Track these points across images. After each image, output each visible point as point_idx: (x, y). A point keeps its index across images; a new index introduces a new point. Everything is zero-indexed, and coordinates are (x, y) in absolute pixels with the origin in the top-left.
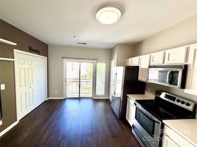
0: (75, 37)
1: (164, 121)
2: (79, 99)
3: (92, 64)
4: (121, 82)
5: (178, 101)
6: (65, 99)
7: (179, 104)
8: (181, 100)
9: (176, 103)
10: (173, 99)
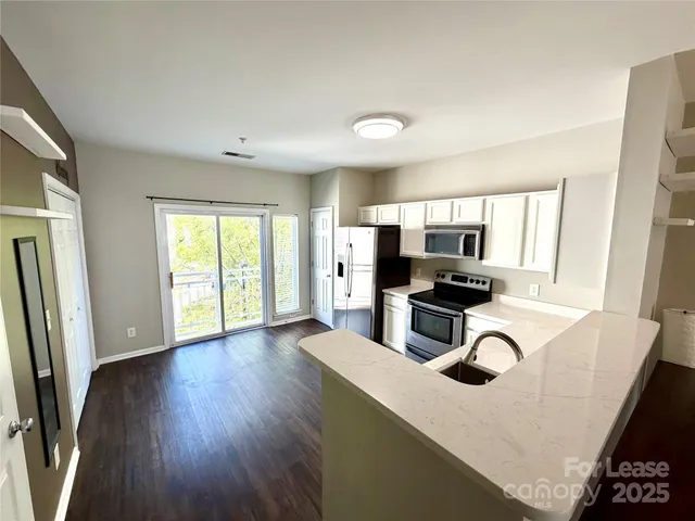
0: (243, 139)
1: (466, 311)
2: (222, 337)
3: (258, 219)
4: (371, 268)
5: (472, 281)
6: (172, 350)
7: (473, 286)
8: (475, 278)
9: (468, 285)
10: (464, 279)
